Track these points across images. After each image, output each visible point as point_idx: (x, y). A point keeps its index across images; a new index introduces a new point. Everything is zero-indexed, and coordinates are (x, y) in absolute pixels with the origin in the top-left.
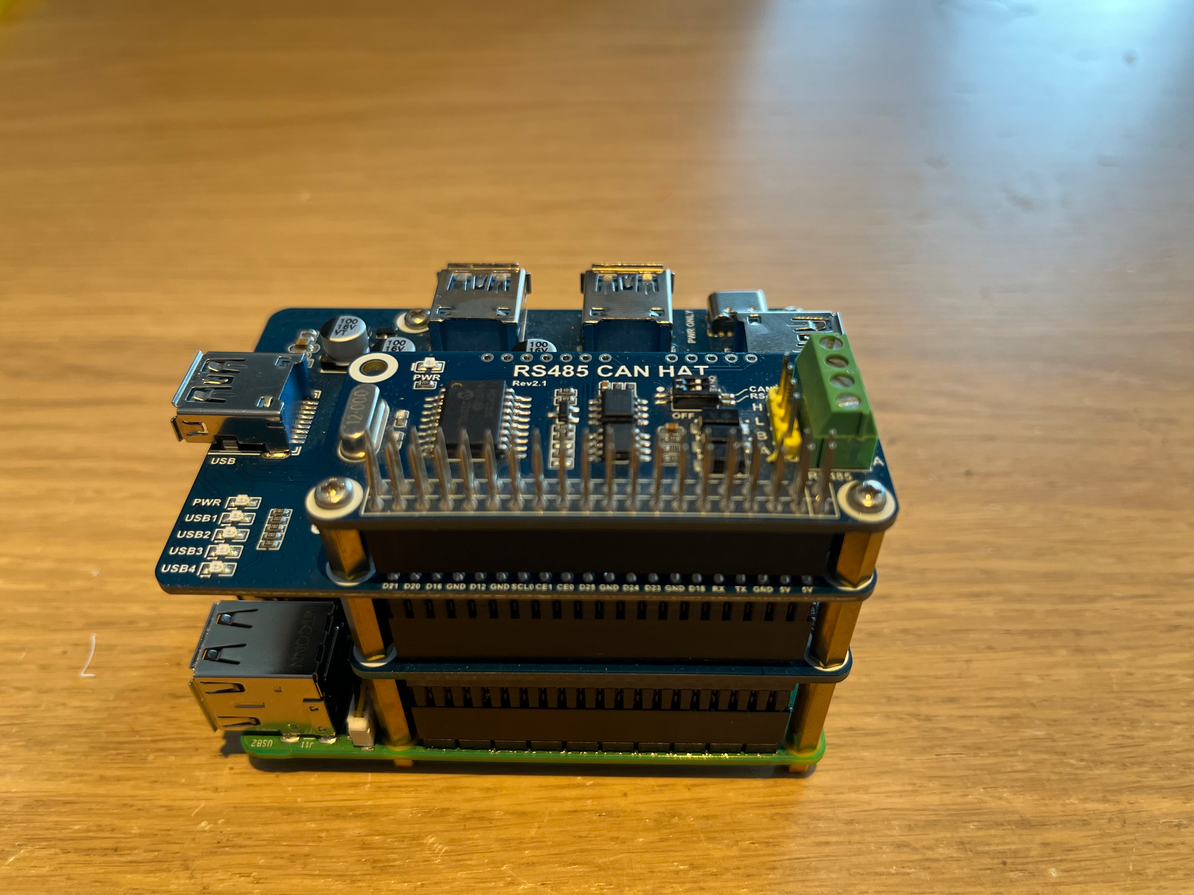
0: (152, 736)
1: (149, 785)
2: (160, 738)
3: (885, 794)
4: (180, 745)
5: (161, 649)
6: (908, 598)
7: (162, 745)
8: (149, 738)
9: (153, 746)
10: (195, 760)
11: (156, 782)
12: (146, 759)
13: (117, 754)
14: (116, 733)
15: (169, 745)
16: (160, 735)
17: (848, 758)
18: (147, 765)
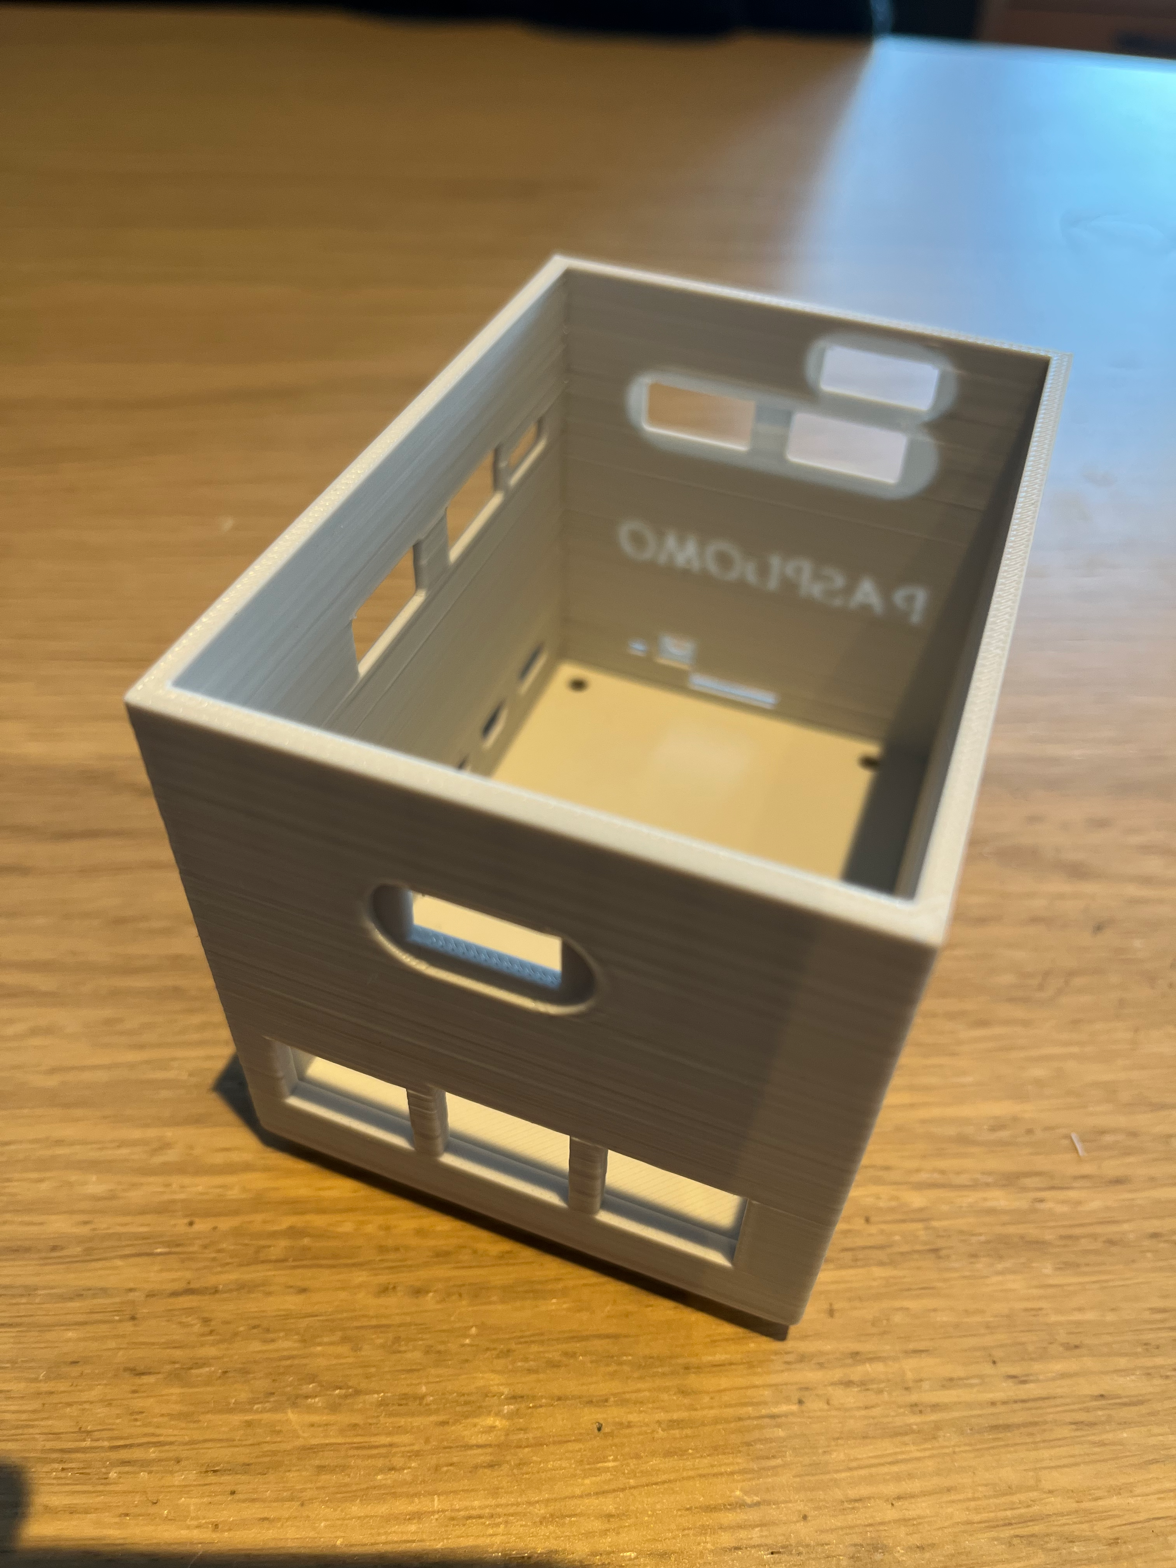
0: (111, 1439)
1: (117, 1520)
2: (121, 1443)
3: (1157, 1496)
4: (152, 1453)
5: (104, 1291)
6: (1153, 1182)
7: (124, 1454)
8: (106, 1444)
9: (114, 1455)
10: (178, 1479)
11: (127, 1515)
12: (107, 1478)
13: (63, 1469)
14: (57, 1435)
15: (137, 1454)
16: (121, 1438)
17: (1102, 1444)
18: (108, 1488)
